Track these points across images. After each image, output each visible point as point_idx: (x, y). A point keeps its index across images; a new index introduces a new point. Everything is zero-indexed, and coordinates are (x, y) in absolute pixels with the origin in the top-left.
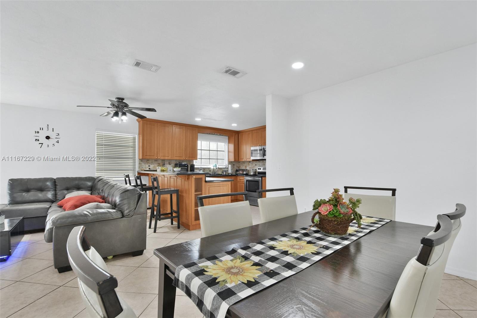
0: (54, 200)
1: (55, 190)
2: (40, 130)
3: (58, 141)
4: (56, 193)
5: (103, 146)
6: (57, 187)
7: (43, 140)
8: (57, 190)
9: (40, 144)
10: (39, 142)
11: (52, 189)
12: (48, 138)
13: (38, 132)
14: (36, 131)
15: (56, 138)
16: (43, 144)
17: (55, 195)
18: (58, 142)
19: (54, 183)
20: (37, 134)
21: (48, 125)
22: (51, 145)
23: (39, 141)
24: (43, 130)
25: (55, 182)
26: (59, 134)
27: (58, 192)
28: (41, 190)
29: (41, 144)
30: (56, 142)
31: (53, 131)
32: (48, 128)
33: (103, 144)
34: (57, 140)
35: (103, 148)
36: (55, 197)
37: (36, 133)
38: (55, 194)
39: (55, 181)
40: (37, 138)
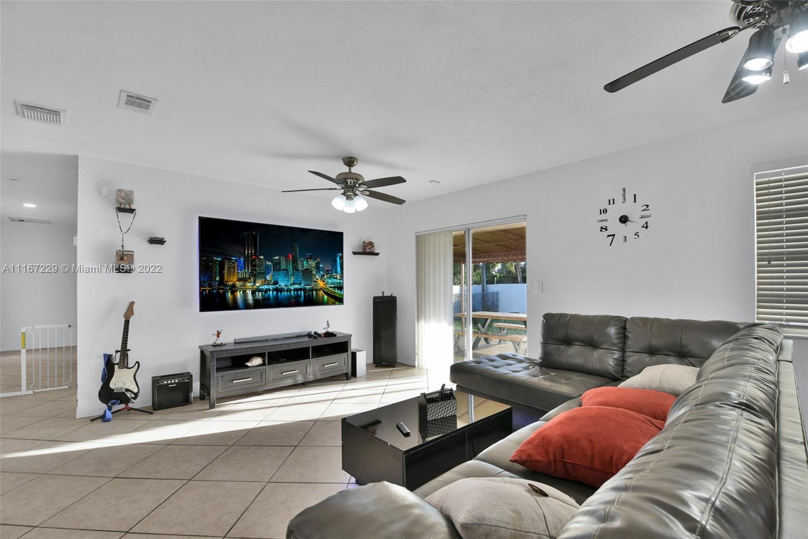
0: (618, 376)
1: (623, 351)
2: (610, 204)
3: (647, 223)
4: (623, 356)
5: (782, 217)
6: (629, 342)
7: (614, 226)
8: (626, 350)
9: (608, 236)
10: (609, 232)
11: (614, 345)
12: (624, 220)
13: (605, 211)
14: (601, 210)
15: (642, 217)
16: (615, 236)
17: (622, 362)
18: (647, 227)
19: (622, 331)
20: (603, 216)
21: (624, 190)
22: (631, 236)
23: (606, 230)
24: (614, 203)
25: (624, 328)
26: (648, 206)
27: (630, 356)
28: (592, 344)
29: (612, 237)
30: (643, 227)
31: (635, 202)
32: (624, 197)
33: (781, 211)
34: (644, 220)
35: (781, 223)
36: (620, 368)
37: (601, 214)
38: (620, 359)
39: (625, 326)
40: (603, 224)
